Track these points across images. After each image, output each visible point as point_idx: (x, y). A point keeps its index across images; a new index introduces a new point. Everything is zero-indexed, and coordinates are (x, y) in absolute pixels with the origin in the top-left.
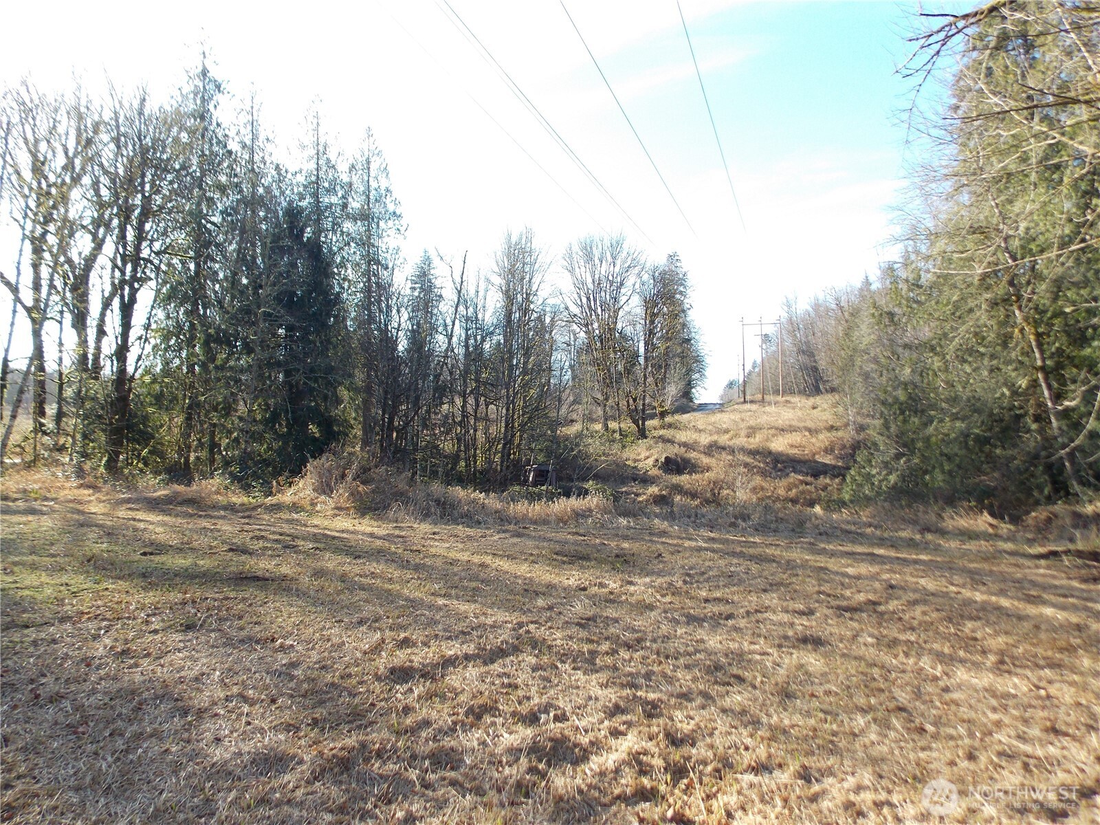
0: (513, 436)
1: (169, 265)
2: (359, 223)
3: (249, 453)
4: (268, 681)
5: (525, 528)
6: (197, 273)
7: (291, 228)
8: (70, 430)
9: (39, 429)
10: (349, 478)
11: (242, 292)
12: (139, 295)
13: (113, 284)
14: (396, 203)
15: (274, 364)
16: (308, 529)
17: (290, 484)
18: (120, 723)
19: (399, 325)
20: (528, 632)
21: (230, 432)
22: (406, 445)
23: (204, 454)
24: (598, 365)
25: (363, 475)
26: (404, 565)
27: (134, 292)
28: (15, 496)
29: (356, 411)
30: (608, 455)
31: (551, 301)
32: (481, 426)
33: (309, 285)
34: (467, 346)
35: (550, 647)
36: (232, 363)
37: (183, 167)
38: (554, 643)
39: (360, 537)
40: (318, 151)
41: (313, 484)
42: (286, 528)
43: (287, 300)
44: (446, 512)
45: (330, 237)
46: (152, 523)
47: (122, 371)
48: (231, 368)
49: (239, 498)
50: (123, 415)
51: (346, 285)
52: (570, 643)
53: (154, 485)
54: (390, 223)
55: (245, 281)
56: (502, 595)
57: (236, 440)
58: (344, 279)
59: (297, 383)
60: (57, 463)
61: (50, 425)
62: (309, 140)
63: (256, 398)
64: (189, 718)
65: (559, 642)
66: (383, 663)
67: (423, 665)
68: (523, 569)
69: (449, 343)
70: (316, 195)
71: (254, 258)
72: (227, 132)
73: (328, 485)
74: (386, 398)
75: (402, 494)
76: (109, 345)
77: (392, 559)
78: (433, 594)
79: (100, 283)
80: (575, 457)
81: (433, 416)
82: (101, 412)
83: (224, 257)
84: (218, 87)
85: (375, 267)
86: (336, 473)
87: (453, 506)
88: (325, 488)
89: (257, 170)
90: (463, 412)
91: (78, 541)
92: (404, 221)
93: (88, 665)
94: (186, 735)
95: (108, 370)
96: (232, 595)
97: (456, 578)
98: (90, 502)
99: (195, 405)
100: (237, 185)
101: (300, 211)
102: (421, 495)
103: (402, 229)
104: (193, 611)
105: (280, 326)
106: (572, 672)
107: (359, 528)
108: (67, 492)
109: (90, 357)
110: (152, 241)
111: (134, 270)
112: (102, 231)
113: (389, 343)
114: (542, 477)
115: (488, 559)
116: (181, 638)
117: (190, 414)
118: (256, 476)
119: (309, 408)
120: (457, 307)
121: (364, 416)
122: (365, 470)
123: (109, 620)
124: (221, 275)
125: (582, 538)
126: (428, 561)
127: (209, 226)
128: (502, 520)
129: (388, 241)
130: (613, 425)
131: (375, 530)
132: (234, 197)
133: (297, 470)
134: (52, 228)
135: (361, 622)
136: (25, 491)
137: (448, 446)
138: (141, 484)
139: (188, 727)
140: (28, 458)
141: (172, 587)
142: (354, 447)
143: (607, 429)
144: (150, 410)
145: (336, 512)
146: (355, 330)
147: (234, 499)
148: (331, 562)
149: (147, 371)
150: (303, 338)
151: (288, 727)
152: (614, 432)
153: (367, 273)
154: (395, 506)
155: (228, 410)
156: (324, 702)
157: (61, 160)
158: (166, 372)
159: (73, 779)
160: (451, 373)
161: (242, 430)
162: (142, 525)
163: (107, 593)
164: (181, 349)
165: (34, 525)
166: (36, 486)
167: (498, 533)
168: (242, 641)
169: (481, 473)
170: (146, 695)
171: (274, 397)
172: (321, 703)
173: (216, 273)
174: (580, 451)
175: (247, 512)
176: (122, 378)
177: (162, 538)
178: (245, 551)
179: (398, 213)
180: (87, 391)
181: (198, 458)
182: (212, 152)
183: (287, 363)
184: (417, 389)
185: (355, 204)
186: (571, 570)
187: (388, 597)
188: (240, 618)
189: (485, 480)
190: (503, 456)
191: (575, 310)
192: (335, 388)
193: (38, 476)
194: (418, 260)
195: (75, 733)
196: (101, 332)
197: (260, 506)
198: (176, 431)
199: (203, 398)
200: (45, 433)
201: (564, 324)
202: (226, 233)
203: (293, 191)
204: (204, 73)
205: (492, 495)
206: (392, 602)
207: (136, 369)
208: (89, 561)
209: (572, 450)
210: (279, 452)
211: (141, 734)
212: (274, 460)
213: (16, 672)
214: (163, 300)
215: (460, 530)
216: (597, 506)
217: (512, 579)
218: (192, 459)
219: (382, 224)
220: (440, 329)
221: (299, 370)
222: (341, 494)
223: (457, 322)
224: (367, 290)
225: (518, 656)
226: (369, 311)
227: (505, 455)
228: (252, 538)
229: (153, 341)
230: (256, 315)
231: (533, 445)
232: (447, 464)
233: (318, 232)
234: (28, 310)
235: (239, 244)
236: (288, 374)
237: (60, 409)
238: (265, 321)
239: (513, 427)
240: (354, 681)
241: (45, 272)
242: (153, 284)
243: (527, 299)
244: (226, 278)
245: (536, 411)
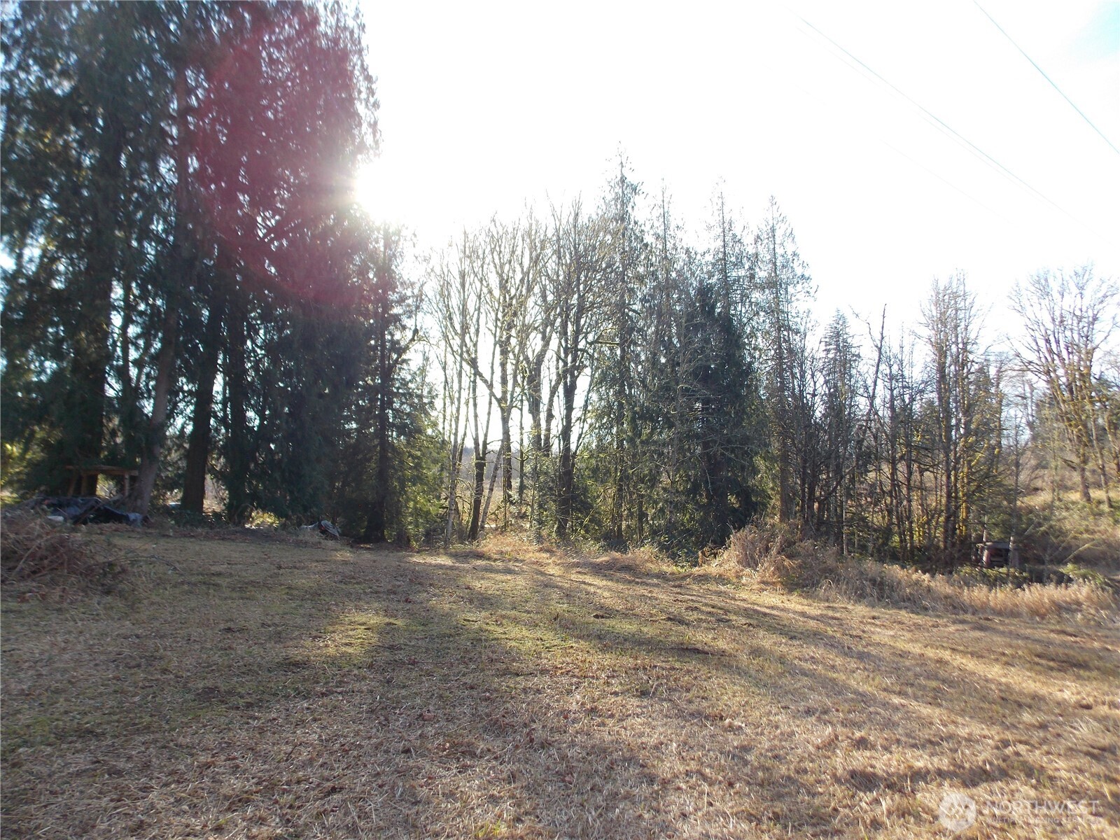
0: (958, 508)
1: (601, 352)
2: (767, 291)
3: (674, 523)
4: (723, 762)
5: (987, 619)
6: (622, 357)
7: (703, 307)
8: (529, 499)
9: (508, 499)
10: (774, 551)
11: (662, 371)
12: (578, 382)
13: (558, 374)
14: (803, 265)
15: (691, 436)
16: (738, 603)
17: (715, 555)
18: (597, 778)
19: (815, 390)
20: (1017, 754)
21: (656, 502)
22: (828, 516)
23: (633, 523)
24: (1069, 420)
25: (788, 549)
26: (847, 652)
27: (574, 379)
28: (495, 556)
29: (773, 480)
30: (1093, 532)
31: (996, 349)
32: (915, 496)
33: (722, 358)
34: (892, 408)
35: (1051, 778)
36: (655, 438)
37: (609, 266)
38: (1057, 774)
39: (791, 615)
40: (724, 229)
41: (737, 556)
42: (716, 600)
43: (704, 376)
44: (883, 592)
45: (739, 309)
46: (599, 588)
47: (567, 449)
48: (655, 442)
49: (668, 568)
50: (569, 488)
51: (757, 354)
52: (1081, 778)
53: (594, 551)
54: (799, 287)
55: (663, 360)
56: (973, 701)
57: (662, 510)
58: (755, 349)
59: (715, 454)
60: (522, 529)
61: (515, 497)
62: (714, 220)
63: (678, 470)
64: (656, 788)
65: (1063, 774)
66: (840, 762)
67: (887, 773)
68: (995, 672)
69: (872, 405)
70: (724, 271)
71: (670, 338)
72: (643, 228)
73: (752, 557)
74: (804, 468)
75: (831, 571)
76: (557, 426)
77: (832, 644)
78: (885, 690)
79: (549, 373)
80: (1046, 534)
81: (857, 485)
82: (551, 484)
83: (645, 340)
84: (634, 190)
85: (785, 333)
86: (760, 546)
87: (892, 588)
88: (750, 561)
89: (669, 257)
90: (893, 480)
91: (545, 600)
92: (813, 283)
93: (566, 718)
94: (654, 804)
95: (556, 447)
96: (677, 665)
97: (910, 673)
98: (549, 564)
99: (625, 478)
100: (653, 273)
101: (710, 288)
102: (852, 572)
103: (812, 291)
104: (645, 678)
105: (697, 400)
106: (1092, 818)
107: (788, 605)
108: (531, 555)
109: (542, 437)
110: (587, 333)
111: (574, 360)
112: (548, 329)
113: (805, 410)
114: (999, 556)
115: (946, 655)
116: (639, 703)
117: (621, 486)
118: (681, 546)
119: (727, 478)
120: (878, 366)
121: (782, 486)
122: (790, 544)
123: (578, 677)
124: (643, 358)
125: (1072, 639)
126: (873, 650)
127: (630, 313)
128: (955, 607)
129: (798, 306)
130: (1096, 494)
131: (806, 609)
132: (651, 284)
133: (721, 542)
134: (513, 332)
135: (809, 712)
136: (502, 553)
137: (877, 519)
138: (585, 550)
139: (656, 796)
140: (501, 524)
141: (624, 651)
142: (773, 518)
143: (1089, 499)
144: (589, 482)
145: (763, 586)
146: (768, 399)
147: (665, 568)
148: (767, 641)
149: (586, 448)
150: (718, 410)
151: (750, 817)
152: (1100, 502)
153: (777, 341)
154: (825, 583)
155: (653, 480)
156: (783, 796)
157: (519, 276)
158: (601, 448)
159: (567, 826)
160: (876, 438)
161: (666, 501)
162: (592, 589)
163: (571, 651)
164: (612, 427)
165: (512, 584)
166: (509, 549)
167: (954, 623)
168: (692, 715)
169: (919, 550)
170: (615, 756)
171: (694, 468)
172: (779, 797)
173: (638, 355)
174: (1051, 527)
175: (677, 582)
176: (567, 455)
177: (609, 602)
178: (682, 622)
179: (807, 276)
180: (541, 466)
181: (628, 526)
182: (631, 248)
183: (705, 435)
184: (838, 457)
185: (762, 274)
186: (1064, 679)
187: (835, 688)
188: (688, 690)
189: (925, 558)
190: (946, 531)
191: (1031, 356)
192: (751, 458)
193: (509, 540)
194: (831, 321)
195: (563, 781)
196: (550, 416)
197: (689, 576)
198: (610, 501)
199: (631, 472)
200: (512, 503)
201: (1014, 373)
202: (645, 319)
203: (703, 271)
204: (623, 180)
205: (939, 577)
206: (840, 693)
207: (578, 447)
208: (555, 619)
209: (1040, 525)
210: (702, 522)
211: (617, 794)
212: (696, 530)
213: (514, 715)
214: (595, 384)
215: (904, 615)
216: (1088, 598)
217: (982, 683)
218: (623, 527)
219: (790, 289)
220: (861, 391)
221: (716, 442)
222: (766, 568)
223: (879, 381)
224: (779, 357)
225: (1008, 783)
226: (782, 377)
227: (950, 531)
228: (687, 609)
229: (589, 421)
230: (675, 391)
231: (986, 519)
232: (878, 538)
233: (726, 308)
234: (499, 401)
235: (657, 327)
236: (706, 446)
237: (522, 482)
238: (683, 396)
239: (956, 497)
240: (812, 778)
241: (510, 368)
242: (588, 371)
243: (965, 350)
244: (647, 358)
245: (985, 479)
